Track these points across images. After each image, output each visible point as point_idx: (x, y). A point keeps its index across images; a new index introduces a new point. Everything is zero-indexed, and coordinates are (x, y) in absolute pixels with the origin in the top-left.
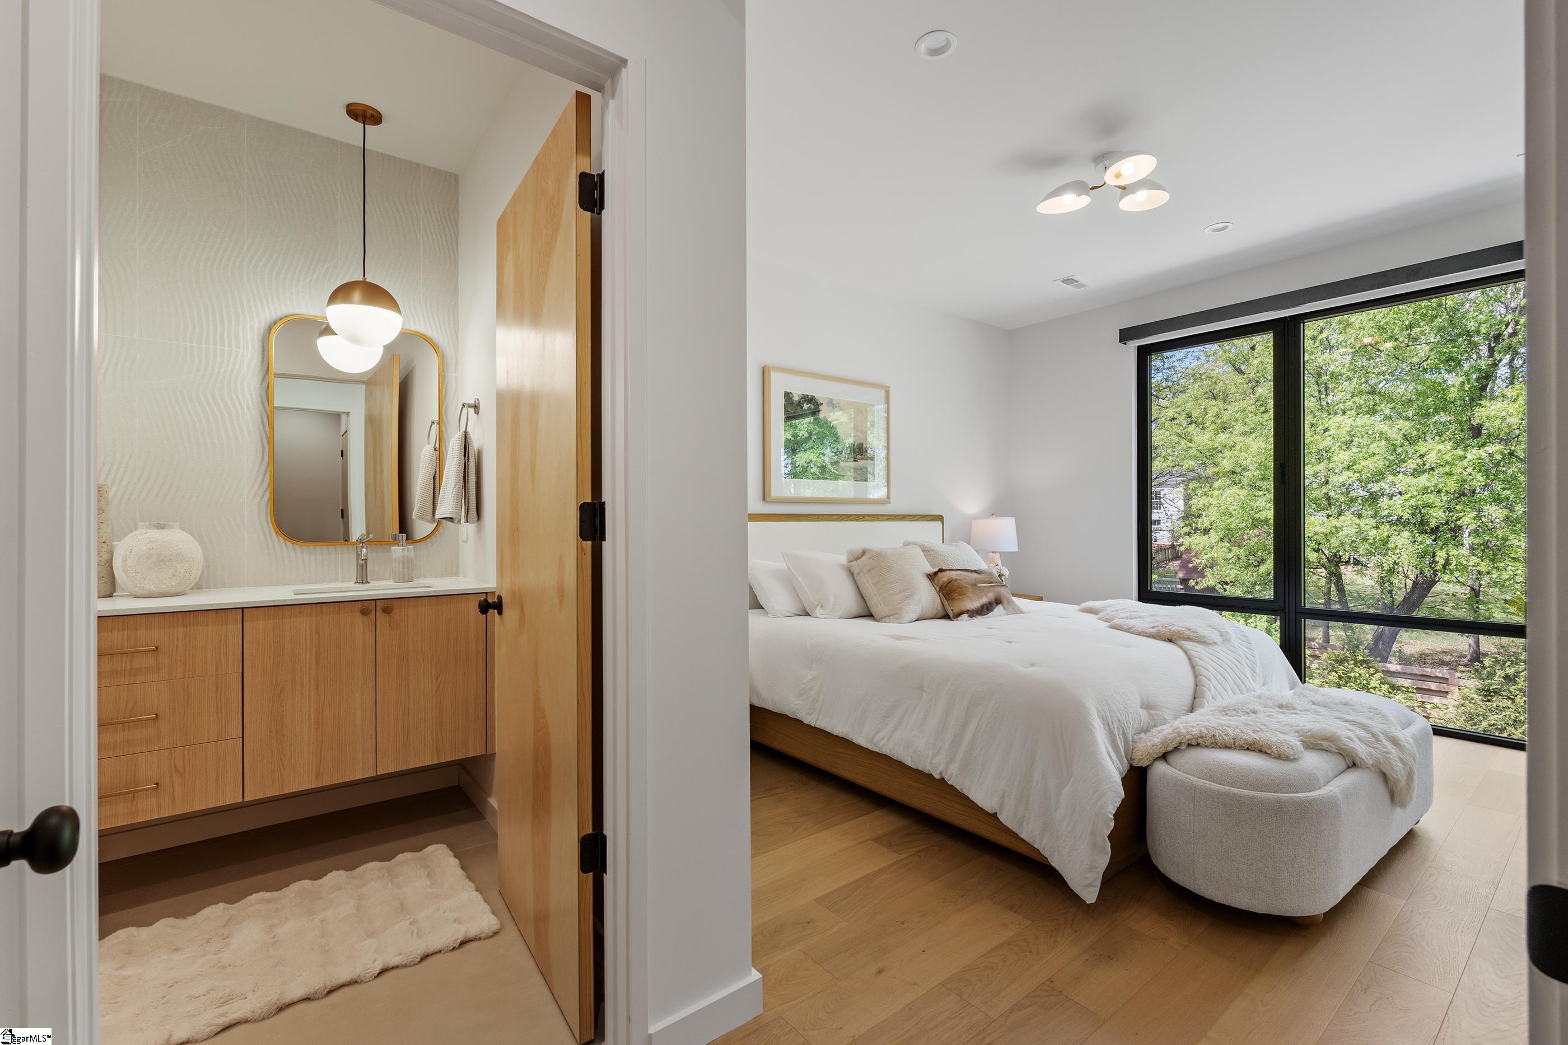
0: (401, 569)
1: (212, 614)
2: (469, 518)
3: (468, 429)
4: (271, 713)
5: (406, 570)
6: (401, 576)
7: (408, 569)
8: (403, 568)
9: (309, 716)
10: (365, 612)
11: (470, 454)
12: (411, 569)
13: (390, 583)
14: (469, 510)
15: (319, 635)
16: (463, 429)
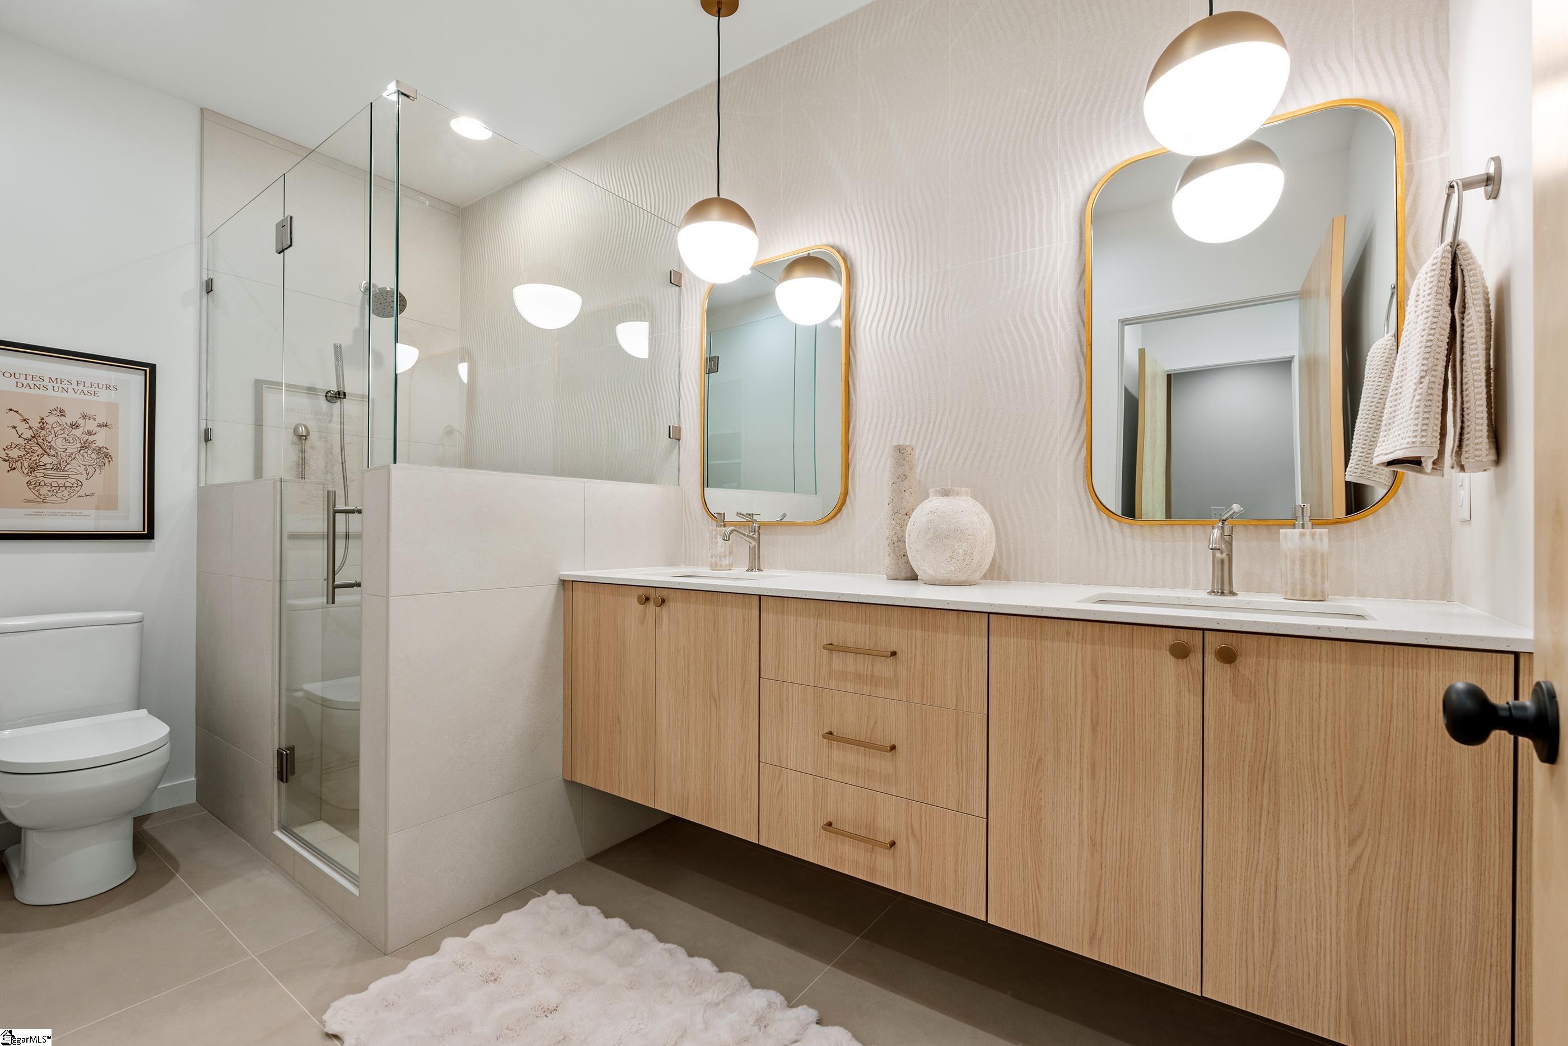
0: (1297, 574)
1: (952, 617)
2: (1464, 455)
3: (1461, 237)
4: (1025, 795)
5: (1308, 576)
6: (1298, 588)
7: (1314, 575)
8: (1303, 572)
9: (1080, 823)
10: (1180, 652)
11: (1468, 295)
12: (1319, 574)
13: (1277, 600)
14: (1466, 436)
15: (1097, 681)
16: (1449, 239)
